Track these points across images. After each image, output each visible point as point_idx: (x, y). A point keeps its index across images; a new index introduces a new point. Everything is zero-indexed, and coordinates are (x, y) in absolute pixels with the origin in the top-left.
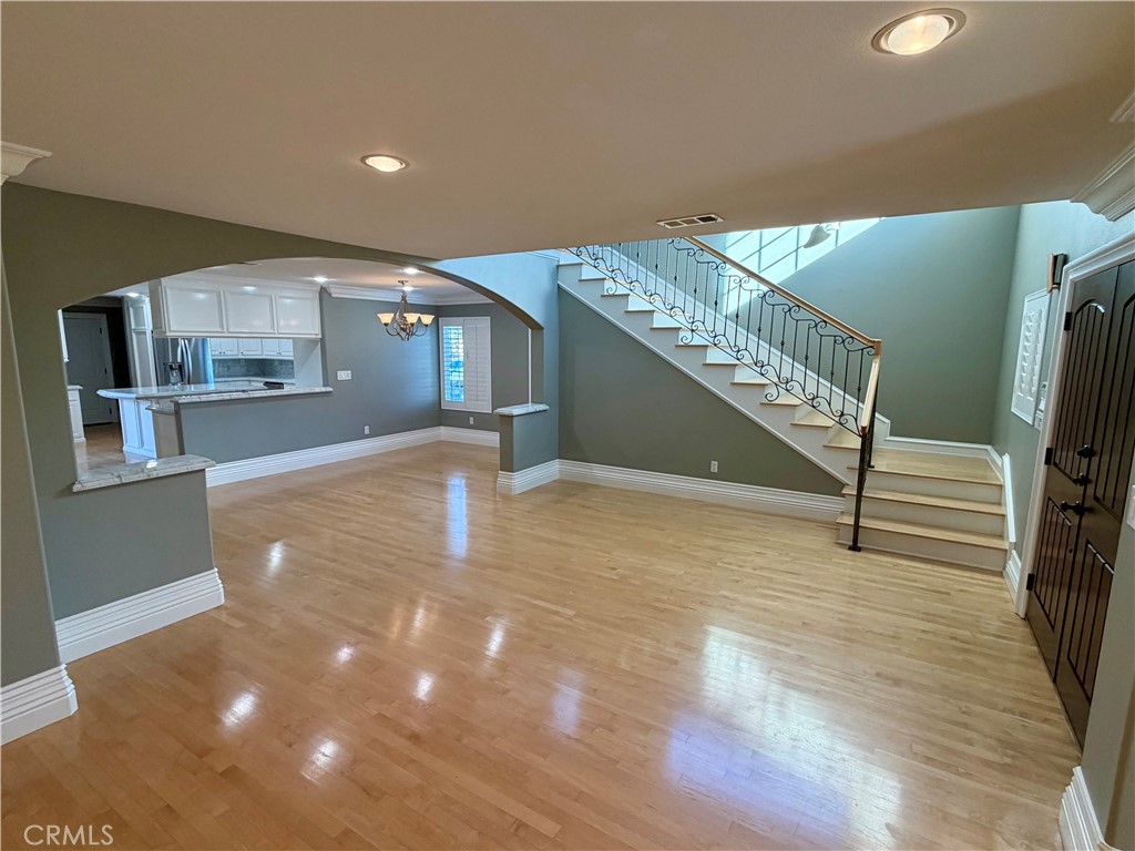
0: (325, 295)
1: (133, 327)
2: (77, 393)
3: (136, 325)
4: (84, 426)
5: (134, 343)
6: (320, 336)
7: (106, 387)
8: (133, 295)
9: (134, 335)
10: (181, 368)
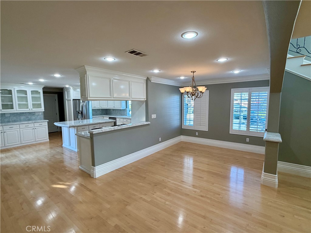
0: (149, 81)
1: (66, 98)
2: (47, 123)
3: (67, 97)
4: (49, 133)
5: (66, 104)
6: (146, 100)
7: (57, 122)
8: (67, 86)
9: (67, 101)
10: (82, 113)
